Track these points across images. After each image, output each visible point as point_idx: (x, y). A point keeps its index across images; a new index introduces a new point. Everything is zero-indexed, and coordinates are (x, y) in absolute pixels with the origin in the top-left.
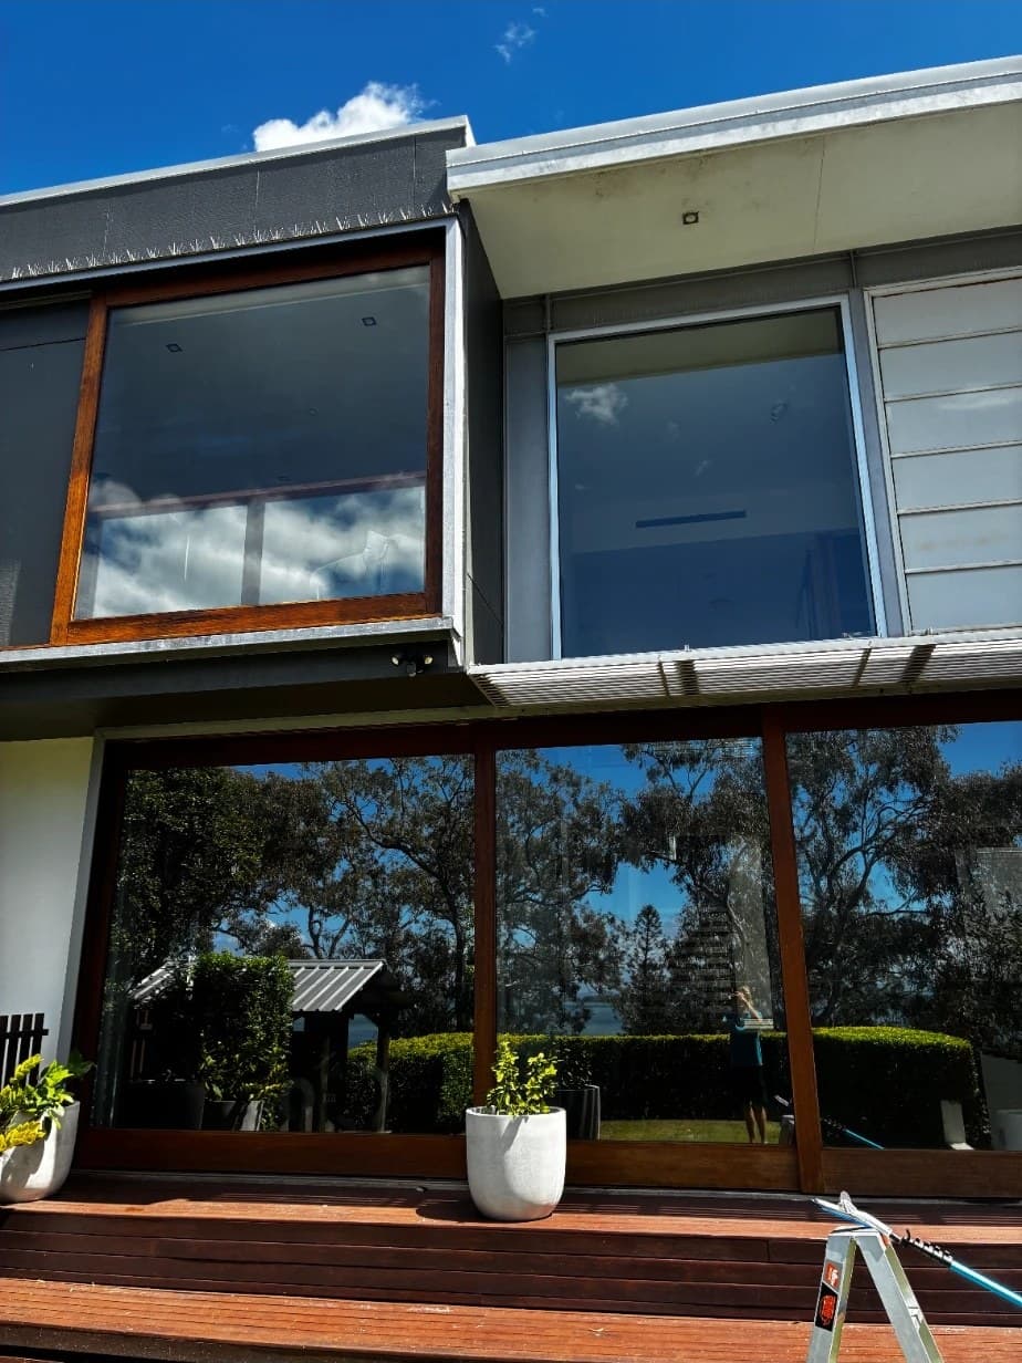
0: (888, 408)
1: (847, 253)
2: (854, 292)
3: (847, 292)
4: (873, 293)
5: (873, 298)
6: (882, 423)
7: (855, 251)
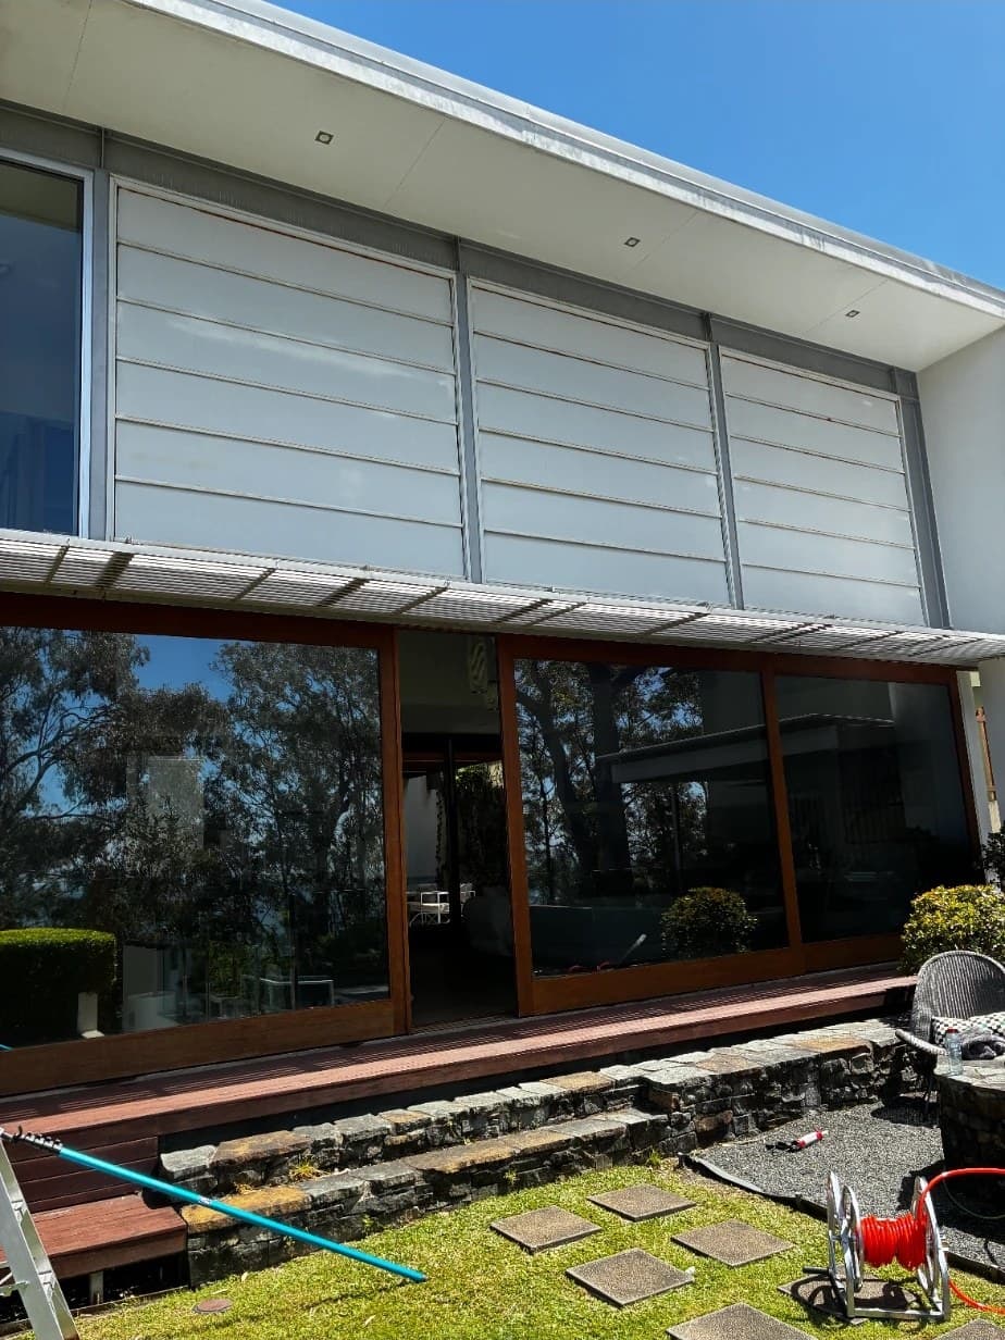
0: (120, 308)
1: (99, 129)
2: (100, 174)
3: (93, 171)
4: (121, 183)
5: (118, 187)
6: (112, 319)
7: (106, 131)
